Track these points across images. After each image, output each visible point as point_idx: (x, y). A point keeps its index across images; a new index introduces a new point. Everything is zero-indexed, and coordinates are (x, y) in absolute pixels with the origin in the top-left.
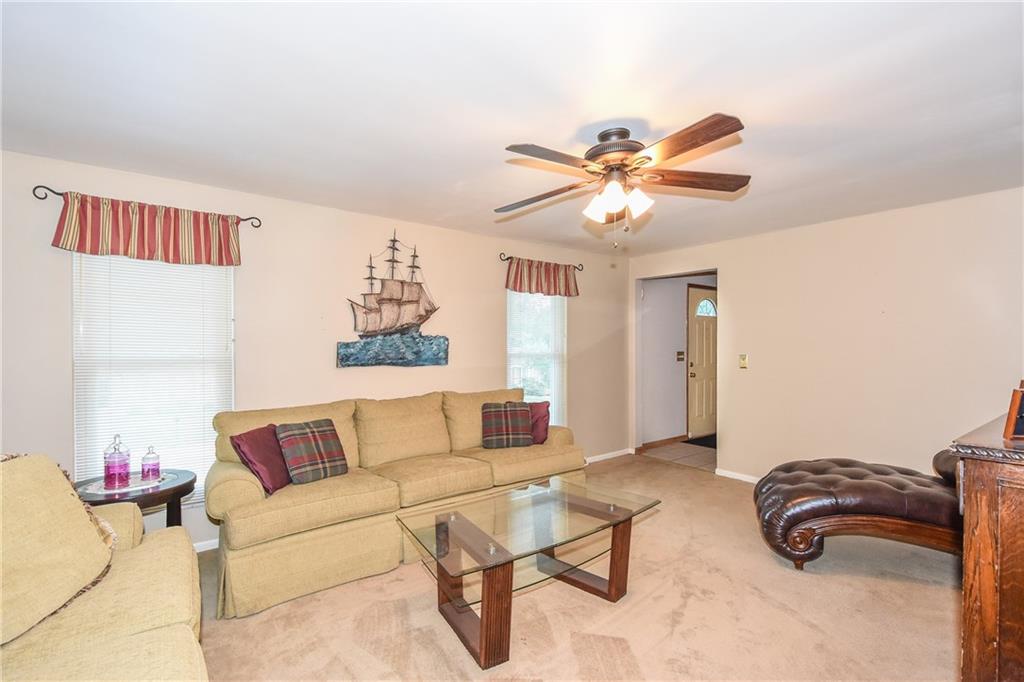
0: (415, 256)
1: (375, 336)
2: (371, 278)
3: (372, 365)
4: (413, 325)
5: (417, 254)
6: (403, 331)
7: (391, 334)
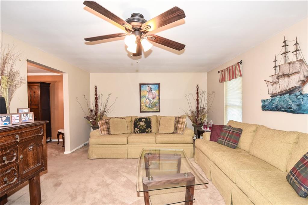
0: (297, 44)
1: (276, 96)
2: (275, 67)
3: (275, 111)
4: (296, 88)
5: (298, 42)
6: (290, 91)
7: (284, 94)
